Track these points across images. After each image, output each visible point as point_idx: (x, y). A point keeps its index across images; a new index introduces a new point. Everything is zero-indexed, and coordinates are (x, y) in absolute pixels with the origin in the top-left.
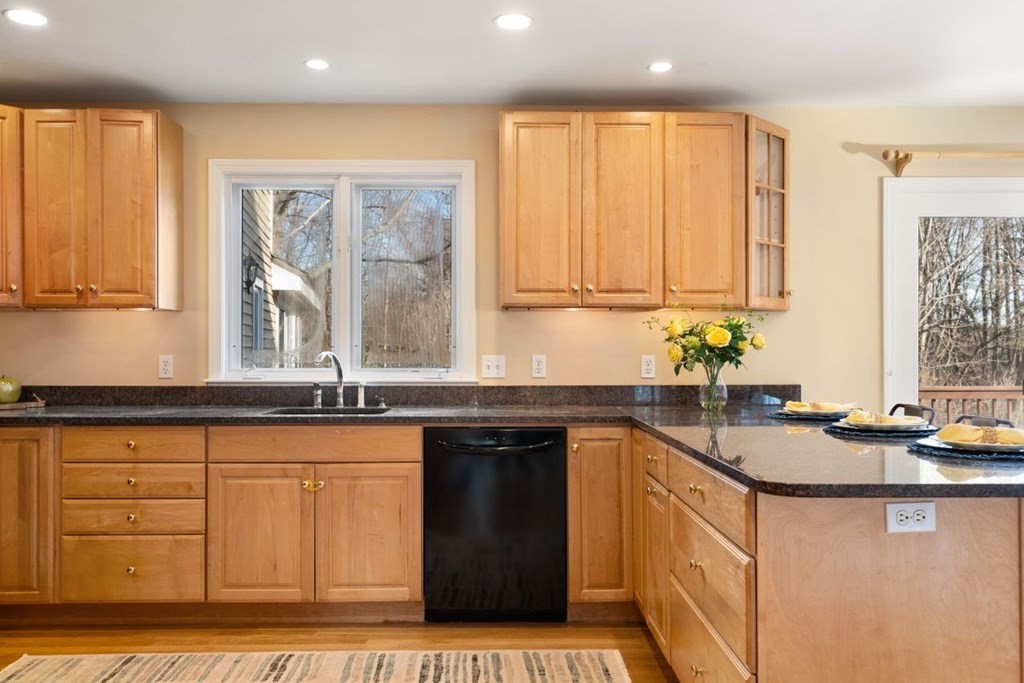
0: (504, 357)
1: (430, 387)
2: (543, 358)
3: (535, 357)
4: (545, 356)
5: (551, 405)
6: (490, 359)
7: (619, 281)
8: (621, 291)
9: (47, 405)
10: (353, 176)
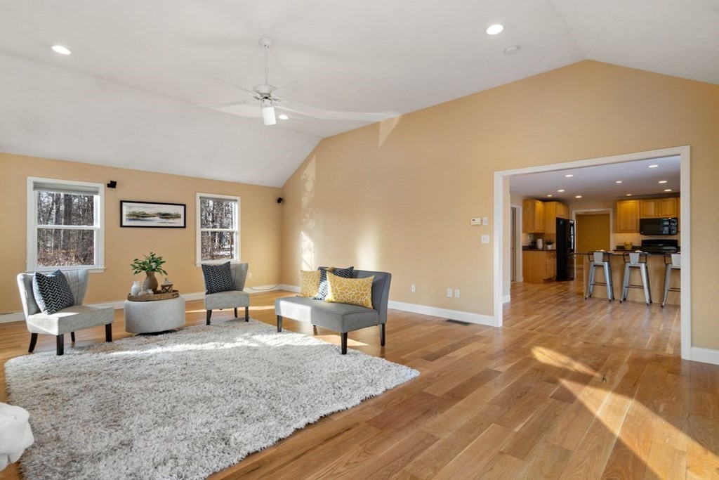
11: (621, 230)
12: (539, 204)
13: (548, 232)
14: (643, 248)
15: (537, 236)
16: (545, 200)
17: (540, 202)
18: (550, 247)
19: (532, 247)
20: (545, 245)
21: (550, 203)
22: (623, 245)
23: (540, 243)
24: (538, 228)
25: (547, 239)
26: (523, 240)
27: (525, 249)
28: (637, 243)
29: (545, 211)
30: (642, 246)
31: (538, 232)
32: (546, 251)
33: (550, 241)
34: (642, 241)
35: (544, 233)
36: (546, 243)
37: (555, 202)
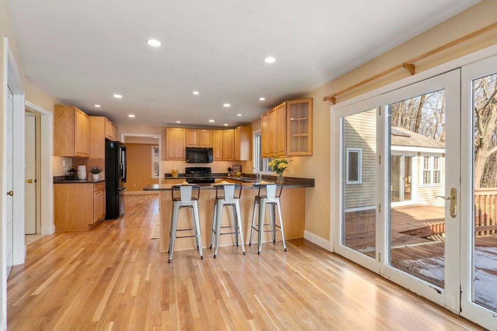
9: (243, 176)
11: (170, 157)
12: (81, 117)
13: (93, 156)
14: (187, 175)
15: (77, 161)
16: (90, 114)
17: (83, 113)
18: (96, 177)
19: (71, 177)
20: (90, 174)
21: (98, 118)
22: (170, 173)
23: (82, 172)
24: (80, 150)
25: (94, 165)
26: (54, 166)
27: (57, 181)
28: (182, 171)
29: (90, 128)
30: (186, 173)
31: (79, 155)
32: (93, 184)
33: (97, 169)
34: (186, 168)
35: (88, 158)
36: (91, 172)
37: (104, 117)
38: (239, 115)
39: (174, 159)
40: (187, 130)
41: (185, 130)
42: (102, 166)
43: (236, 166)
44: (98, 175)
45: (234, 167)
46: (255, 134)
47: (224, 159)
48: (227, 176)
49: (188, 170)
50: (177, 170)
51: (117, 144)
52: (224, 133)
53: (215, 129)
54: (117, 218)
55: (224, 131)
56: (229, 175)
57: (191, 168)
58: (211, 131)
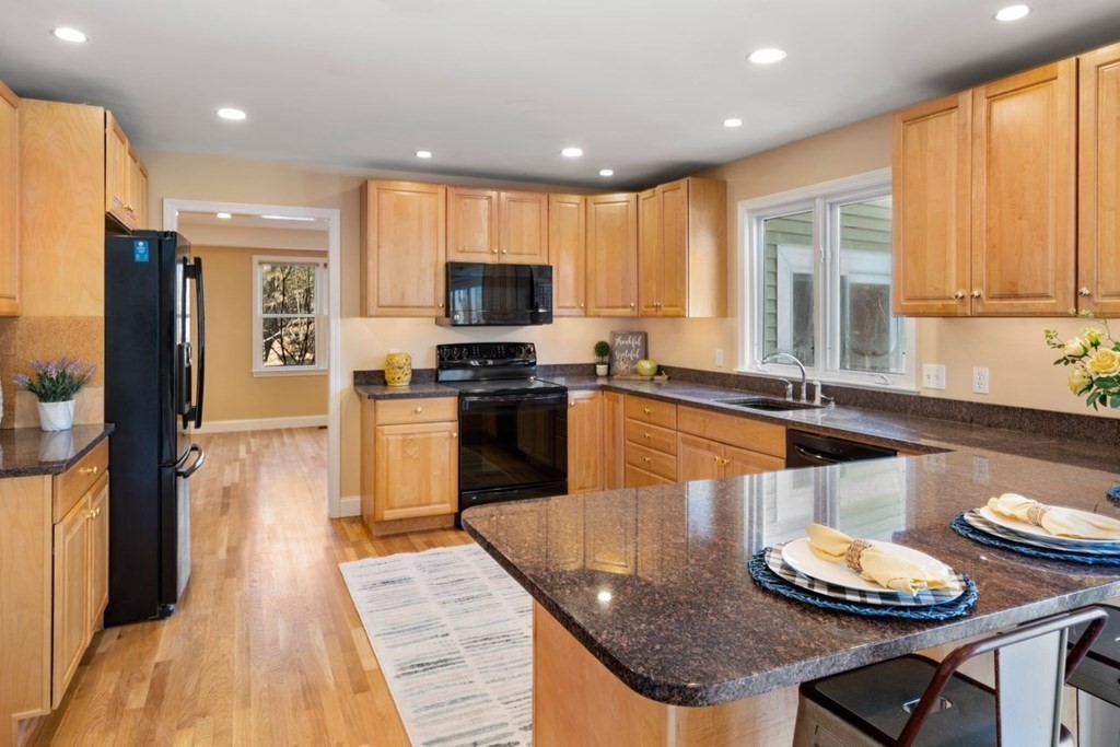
0: (944, 367)
1: (874, 392)
2: (986, 371)
3: (976, 370)
4: (987, 370)
5: (989, 426)
6: (930, 368)
7: (1014, 285)
8: (1016, 296)
9: (669, 378)
10: (825, 197)
11: (382, 303)
13: (38, 307)
18: (63, 422)
20: (25, 401)
22: (379, 367)
25: (45, 355)
28: (426, 360)
30: (440, 365)
32: (48, 478)
33: (63, 375)
34: (439, 347)
35: (14, 317)
36: (31, 388)
37: (101, 110)
38: (733, 123)
39: (399, 309)
40: (451, 191)
41: (441, 190)
42: (91, 355)
43: (625, 335)
44: (70, 404)
45: (618, 340)
46: (752, 211)
47: (592, 309)
48: (595, 375)
49: (449, 356)
50: (409, 358)
51: (165, 243)
52: (592, 207)
53: (556, 192)
54: (166, 614)
55: (591, 199)
56: (602, 370)
57: (460, 346)
58: (544, 198)
